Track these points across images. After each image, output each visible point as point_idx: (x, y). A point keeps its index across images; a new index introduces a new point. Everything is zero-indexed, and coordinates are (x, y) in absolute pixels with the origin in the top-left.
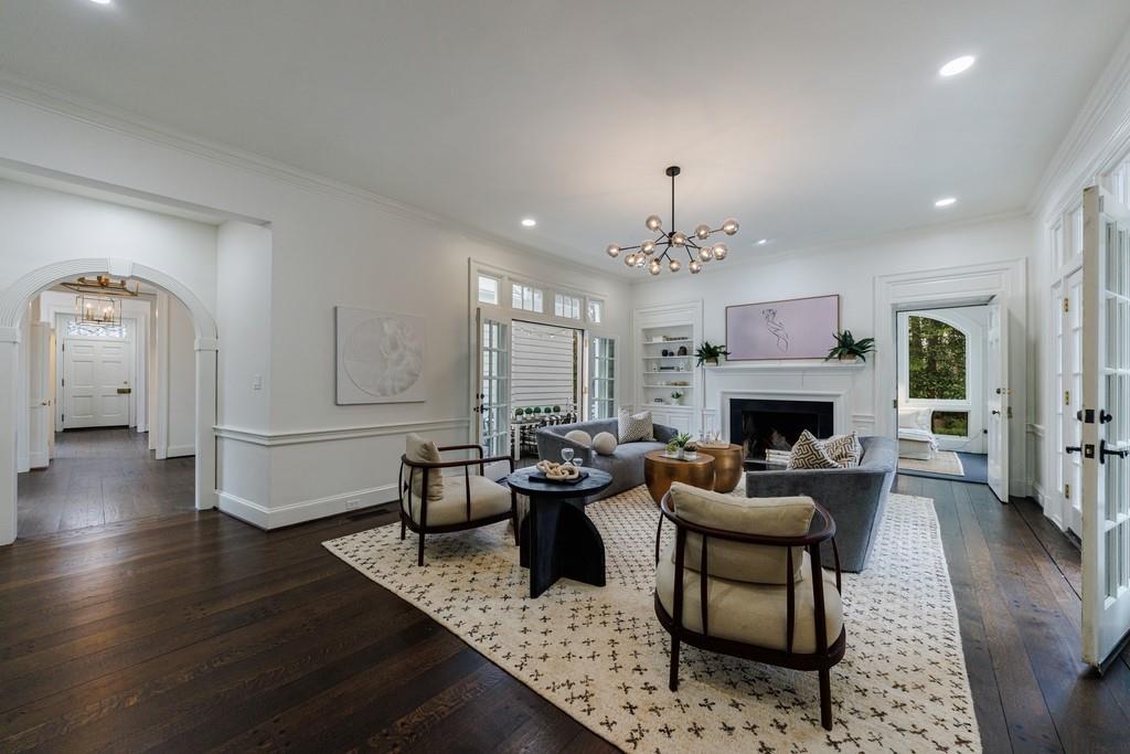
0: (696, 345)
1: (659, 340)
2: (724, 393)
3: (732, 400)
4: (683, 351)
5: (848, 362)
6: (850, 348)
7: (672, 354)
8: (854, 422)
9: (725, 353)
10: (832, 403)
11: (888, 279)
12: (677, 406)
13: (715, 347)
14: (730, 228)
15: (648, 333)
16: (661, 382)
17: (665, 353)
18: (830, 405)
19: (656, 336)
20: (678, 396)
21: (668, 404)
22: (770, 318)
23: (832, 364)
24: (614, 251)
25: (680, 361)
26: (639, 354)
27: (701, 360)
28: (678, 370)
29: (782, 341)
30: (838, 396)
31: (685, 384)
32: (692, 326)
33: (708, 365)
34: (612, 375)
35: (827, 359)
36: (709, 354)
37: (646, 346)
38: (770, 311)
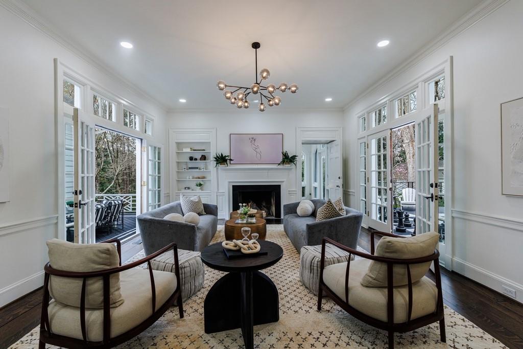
0: (212, 154)
1: (188, 150)
2: (230, 182)
3: (233, 186)
4: (204, 158)
5: (287, 166)
6: (288, 159)
7: (196, 159)
8: (289, 193)
9: (231, 160)
10: (280, 186)
11: (302, 129)
12: (200, 191)
13: (225, 156)
14: (293, 89)
15: (179, 145)
16: (190, 177)
17: (191, 159)
18: (279, 186)
19: (186, 147)
20: (200, 185)
21: (193, 190)
22: (253, 142)
23: (281, 167)
24: (222, 86)
25: (201, 164)
26: (174, 159)
27: (217, 163)
28: (200, 169)
29: (258, 155)
30: (283, 182)
31: (204, 178)
32: (210, 143)
33: (221, 167)
34: (159, 173)
35: (279, 164)
36: (221, 160)
37: (178, 153)
38: (253, 138)
